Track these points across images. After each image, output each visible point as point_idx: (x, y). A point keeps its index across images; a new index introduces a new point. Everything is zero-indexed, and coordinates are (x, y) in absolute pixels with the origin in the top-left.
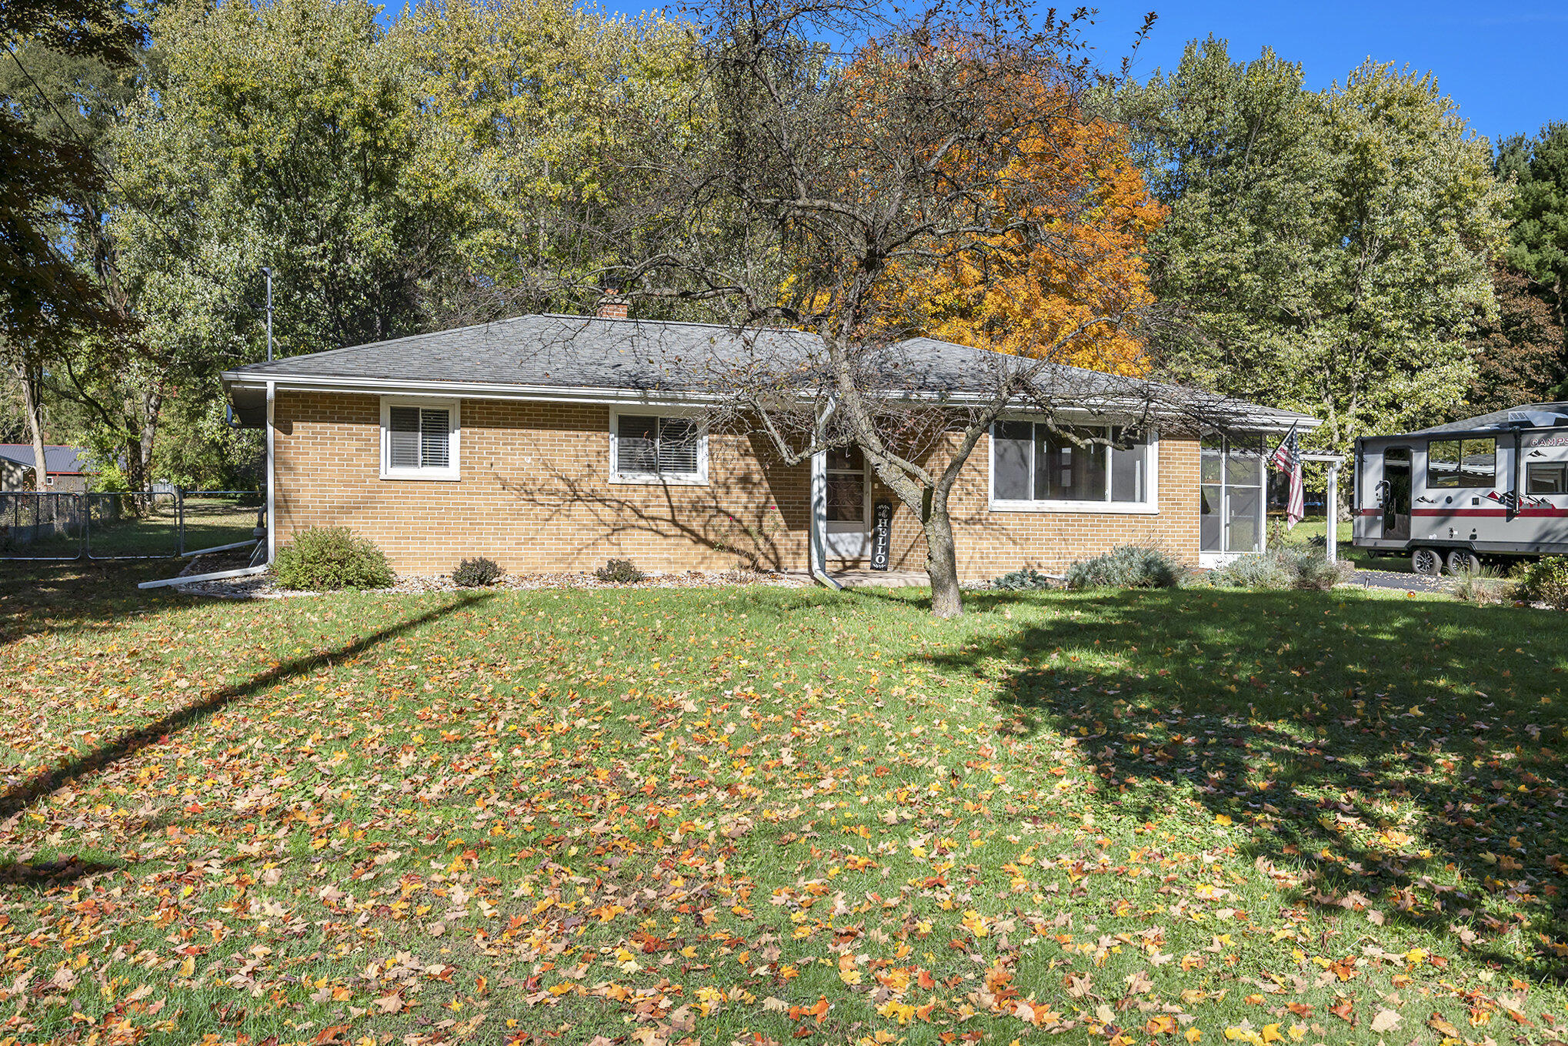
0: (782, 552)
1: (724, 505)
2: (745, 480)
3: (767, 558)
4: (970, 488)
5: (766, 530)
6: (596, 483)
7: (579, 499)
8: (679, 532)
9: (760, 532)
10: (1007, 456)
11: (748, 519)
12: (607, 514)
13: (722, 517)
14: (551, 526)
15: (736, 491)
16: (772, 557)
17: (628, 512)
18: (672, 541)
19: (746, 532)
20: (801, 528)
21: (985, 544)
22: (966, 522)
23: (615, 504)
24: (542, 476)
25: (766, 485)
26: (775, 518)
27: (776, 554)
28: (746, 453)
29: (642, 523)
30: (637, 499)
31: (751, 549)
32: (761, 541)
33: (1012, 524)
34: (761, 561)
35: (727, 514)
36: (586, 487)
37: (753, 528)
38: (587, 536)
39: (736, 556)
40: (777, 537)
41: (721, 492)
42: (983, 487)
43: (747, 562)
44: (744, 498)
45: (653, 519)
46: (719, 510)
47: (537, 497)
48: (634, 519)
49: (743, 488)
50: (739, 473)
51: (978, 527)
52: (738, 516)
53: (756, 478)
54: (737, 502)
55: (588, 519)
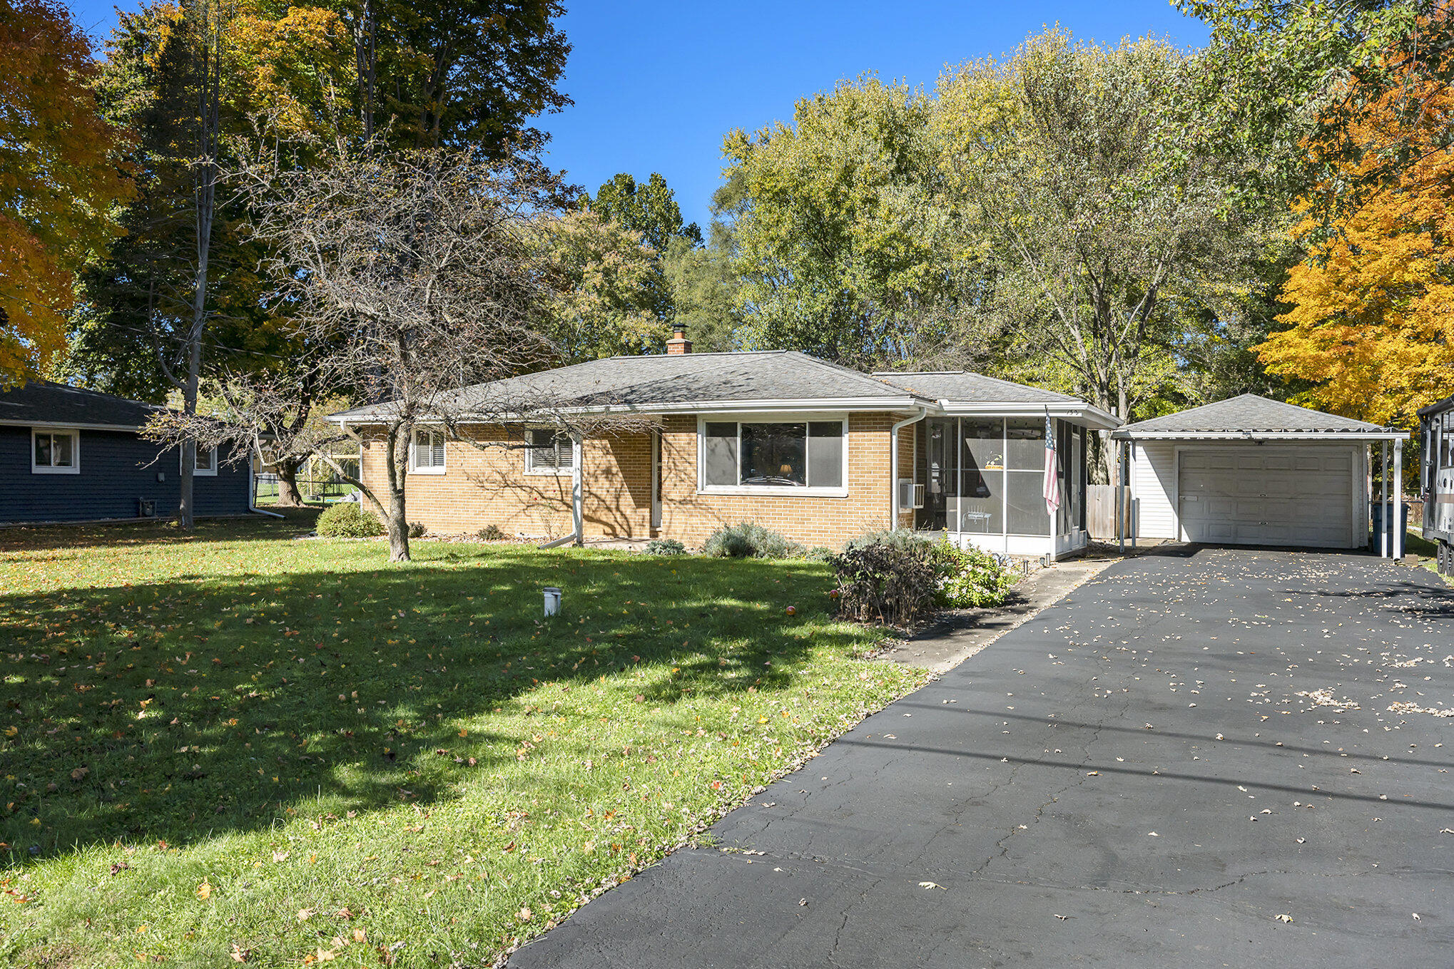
0: (632, 524)
1: (594, 490)
2: (608, 472)
3: (622, 528)
4: (683, 476)
5: (622, 508)
6: (517, 476)
7: (508, 486)
8: (566, 508)
9: (618, 509)
10: (717, 450)
11: (609, 500)
12: (523, 495)
13: (592, 498)
14: (493, 504)
15: (602, 479)
16: (625, 527)
17: (535, 495)
18: (561, 514)
19: (609, 509)
20: (643, 506)
21: (694, 520)
22: (680, 502)
23: (528, 489)
24: (488, 471)
25: (621, 475)
26: (627, 501)
27: (628, 525)
28: (608, 453)
29: (544, 501)
30: (541, 485)
31: (611, 521)
32: (618, 515)
33: (716, 504)
34: (618, 529)
35: (596, 496)
36: (511, 478)
37: (613, 506)
38: (513, 510)
39: (601, 526)
40: (628, 512)
41: (592, 480)
42: (694, 475)
43: (609, 530)
44: (607, 484)
45: (551, 499)
46: (591, 494)
47: (485, 484)
48: (539, 500)
49: (607, 478)
50: (603, 467)
51: (690, 506)
52: (603, 497)
53: (614, 470)
54: (602, 487)
55: (513, 499)
